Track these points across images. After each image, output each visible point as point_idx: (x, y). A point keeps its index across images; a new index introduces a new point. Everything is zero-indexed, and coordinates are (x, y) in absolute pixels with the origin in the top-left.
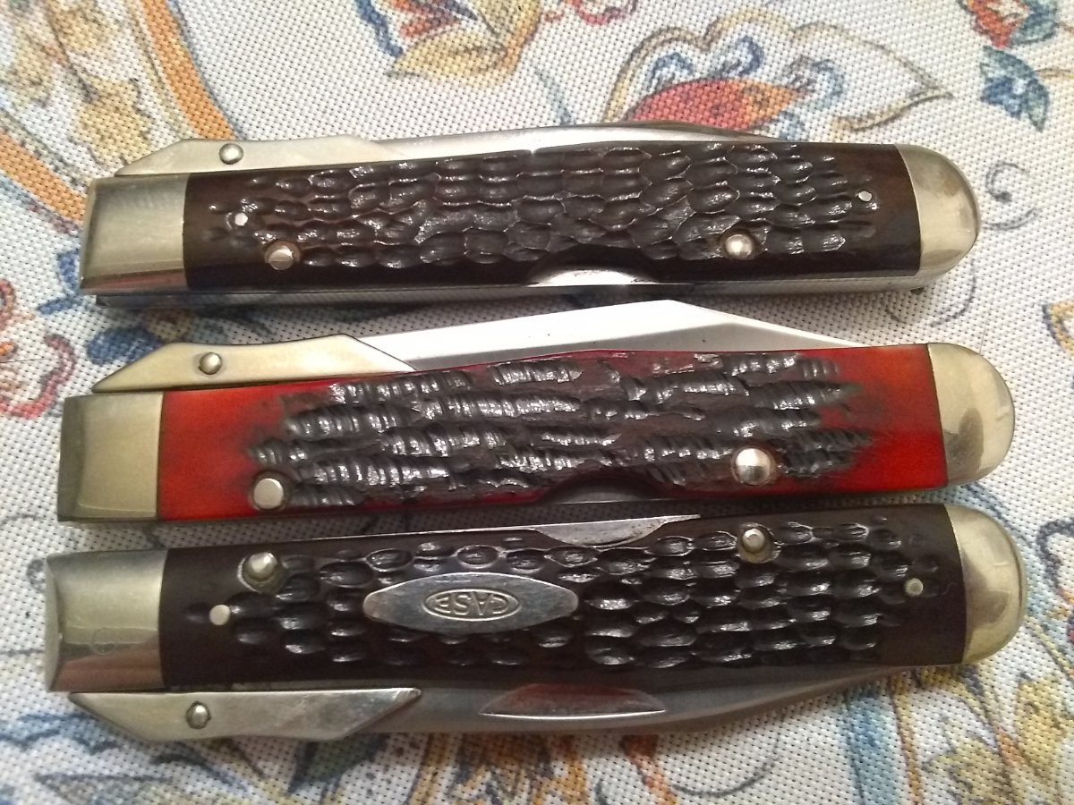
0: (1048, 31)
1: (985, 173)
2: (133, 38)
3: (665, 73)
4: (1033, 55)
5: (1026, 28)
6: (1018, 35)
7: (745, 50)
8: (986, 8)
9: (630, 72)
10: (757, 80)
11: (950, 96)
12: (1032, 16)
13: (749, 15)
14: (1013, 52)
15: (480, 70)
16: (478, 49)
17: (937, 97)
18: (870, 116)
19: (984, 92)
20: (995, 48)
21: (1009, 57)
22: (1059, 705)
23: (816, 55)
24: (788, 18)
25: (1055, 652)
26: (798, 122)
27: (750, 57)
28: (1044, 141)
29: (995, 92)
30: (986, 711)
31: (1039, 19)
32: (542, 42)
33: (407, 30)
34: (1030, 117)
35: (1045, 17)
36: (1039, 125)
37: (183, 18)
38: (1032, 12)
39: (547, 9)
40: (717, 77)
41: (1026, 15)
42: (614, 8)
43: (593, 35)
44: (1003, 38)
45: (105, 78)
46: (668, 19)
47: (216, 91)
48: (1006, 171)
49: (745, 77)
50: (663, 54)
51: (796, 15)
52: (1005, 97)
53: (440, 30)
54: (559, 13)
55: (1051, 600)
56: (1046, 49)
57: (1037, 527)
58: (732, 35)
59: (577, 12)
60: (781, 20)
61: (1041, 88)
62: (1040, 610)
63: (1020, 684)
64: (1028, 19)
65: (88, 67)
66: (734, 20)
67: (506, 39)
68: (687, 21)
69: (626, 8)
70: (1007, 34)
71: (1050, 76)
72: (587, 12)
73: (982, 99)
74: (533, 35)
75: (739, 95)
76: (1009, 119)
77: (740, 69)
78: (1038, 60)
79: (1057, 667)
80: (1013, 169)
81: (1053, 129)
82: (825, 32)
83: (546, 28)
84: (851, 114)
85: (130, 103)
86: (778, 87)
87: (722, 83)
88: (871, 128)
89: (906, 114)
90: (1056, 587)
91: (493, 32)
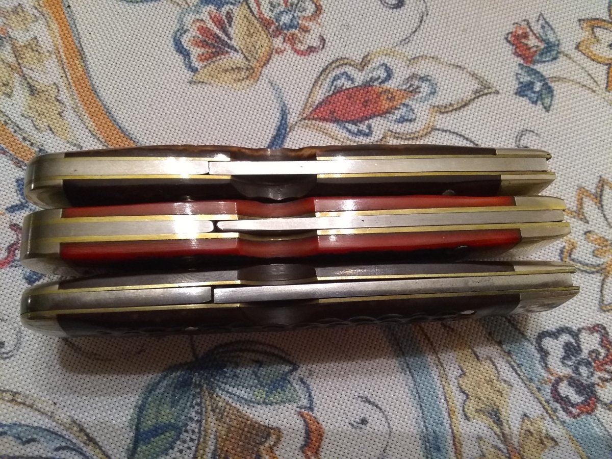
0: (555, 56)
1: (515, 136)
2: (56, 60)
3: (339, 83)
4: (546, 69)
5: (542, 54)
6: (538, 58)
7: (383, 70)
8: (521, 42)
9: (320, 82)
10: (389, 86)
11: (497, 92)
12: (546, 48)
13: (385, 52)
14: (535, 67)
15: (239, 80)
16: (239, 68)
17: (490, 93)
18: (451, 105)
19: (517, 90)
20: (525, 65)
21: (533, 69)
22: (544, 431)
23: (422, 73)
24: (406, 54)
25: (544, 402)
26: (411, 109)
27: (386, 74)
28: (550, 117)
29: (523, 90)
30: (503, 434)
31: (549, 49)
32: (273, 65)
33: (201, 58)
34: (543, 104)
35: (553, 48)
36: (547, 109)
37: (82, 50)
38: (546, 45)
39: (276, 46)
40: (367, 85)
41: (542, 47)
42: (312, 47)
43: (301, 61)
44: (530, 59)
45: (41, 82)
46: (341, 53)
47: (98, 91)
48: (527, 135)
49: (382, 85)
50: (338, 72)
51: (411, 52)
52: (529, 92)
53: (219, 58)
54: (283, 49)
55: (542, 374)
56: (553, 66)
57: (537, 334)
58: (376, 62)
59: (293, 48)
60: (402, 55)
61: (550, 87)
62: (536, 379)
63: (523, 419)
64: (543, 49)
65: (33, 76)
66: (377, 54)
67: (254, 63)
68: (352, 54)
69: (319, 47)
70: (532, 57)
71: (555, 81)
72: (298, 48)
73: (516, 94)
74: (268, 61)
75: (379, 95)
76: (531, 105)
77: (380, 80)
78: (548, 72)
79: (544, 411)
80: (531, 133)
81: (555, 111)
82: (427, 60)
83: (276, 58)
84: (441, 104)
85: (53, 96)
86: (401, 90)
87: (370, 88)
88: (451, 111)
89: (471, 103)
90: (546, 367)
91: (247, 59)
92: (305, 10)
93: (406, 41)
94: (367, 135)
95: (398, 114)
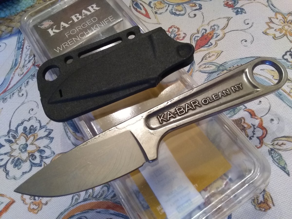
92: (175, 31)
93: (203, 21)
94: (211, 45)
95: (215, 36)
